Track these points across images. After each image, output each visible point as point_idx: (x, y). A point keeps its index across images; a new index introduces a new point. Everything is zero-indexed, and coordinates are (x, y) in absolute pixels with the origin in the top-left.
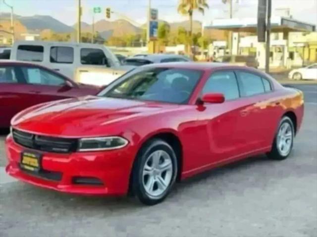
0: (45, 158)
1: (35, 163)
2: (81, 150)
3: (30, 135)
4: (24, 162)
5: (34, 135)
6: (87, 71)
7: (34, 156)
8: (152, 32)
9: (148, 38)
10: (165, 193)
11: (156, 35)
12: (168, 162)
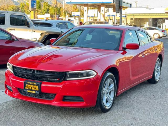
0: (43, 85)
1: (37, 88)
2: (68, 79)
3: (31, 70)
4: (26, 88)
5: (34, 71)
6: (14, 30)
7: (35, 84)
8: (32, 5)
9: (30, 9)
10: (111, 104)
11: (35, 7)
12: (112, 86)
